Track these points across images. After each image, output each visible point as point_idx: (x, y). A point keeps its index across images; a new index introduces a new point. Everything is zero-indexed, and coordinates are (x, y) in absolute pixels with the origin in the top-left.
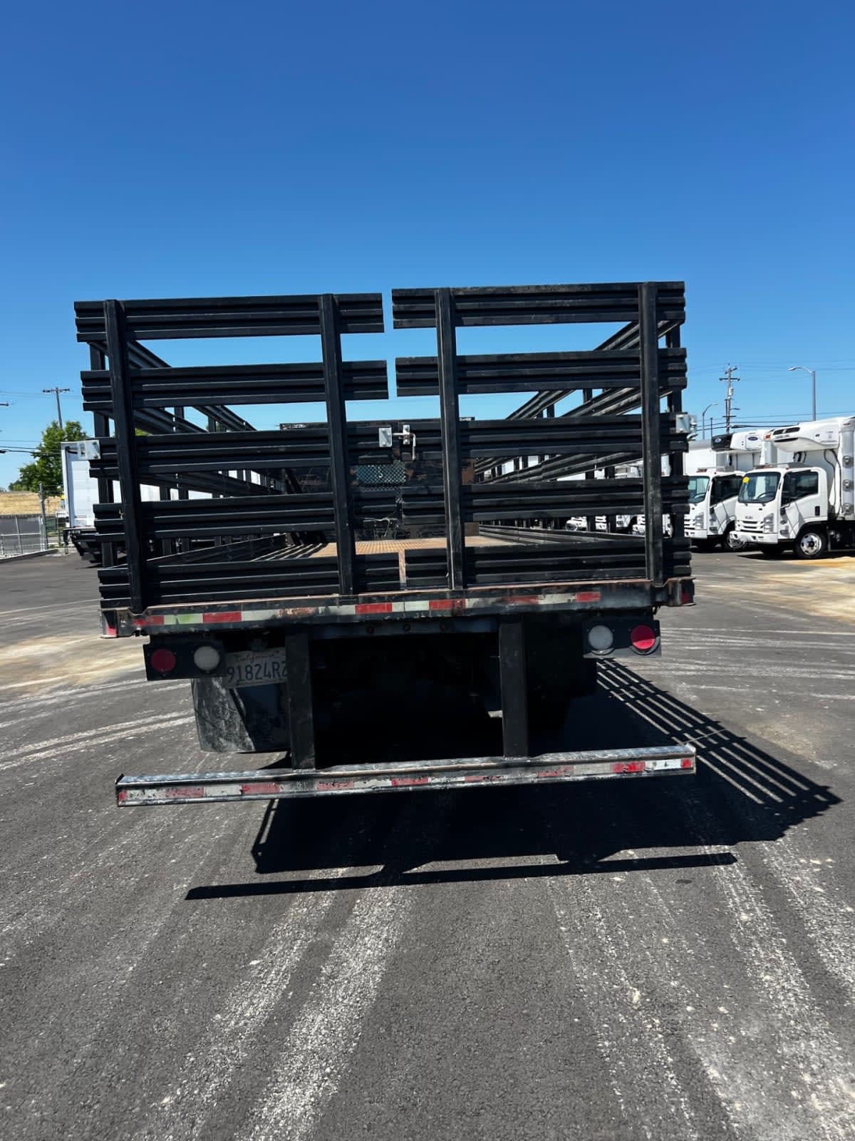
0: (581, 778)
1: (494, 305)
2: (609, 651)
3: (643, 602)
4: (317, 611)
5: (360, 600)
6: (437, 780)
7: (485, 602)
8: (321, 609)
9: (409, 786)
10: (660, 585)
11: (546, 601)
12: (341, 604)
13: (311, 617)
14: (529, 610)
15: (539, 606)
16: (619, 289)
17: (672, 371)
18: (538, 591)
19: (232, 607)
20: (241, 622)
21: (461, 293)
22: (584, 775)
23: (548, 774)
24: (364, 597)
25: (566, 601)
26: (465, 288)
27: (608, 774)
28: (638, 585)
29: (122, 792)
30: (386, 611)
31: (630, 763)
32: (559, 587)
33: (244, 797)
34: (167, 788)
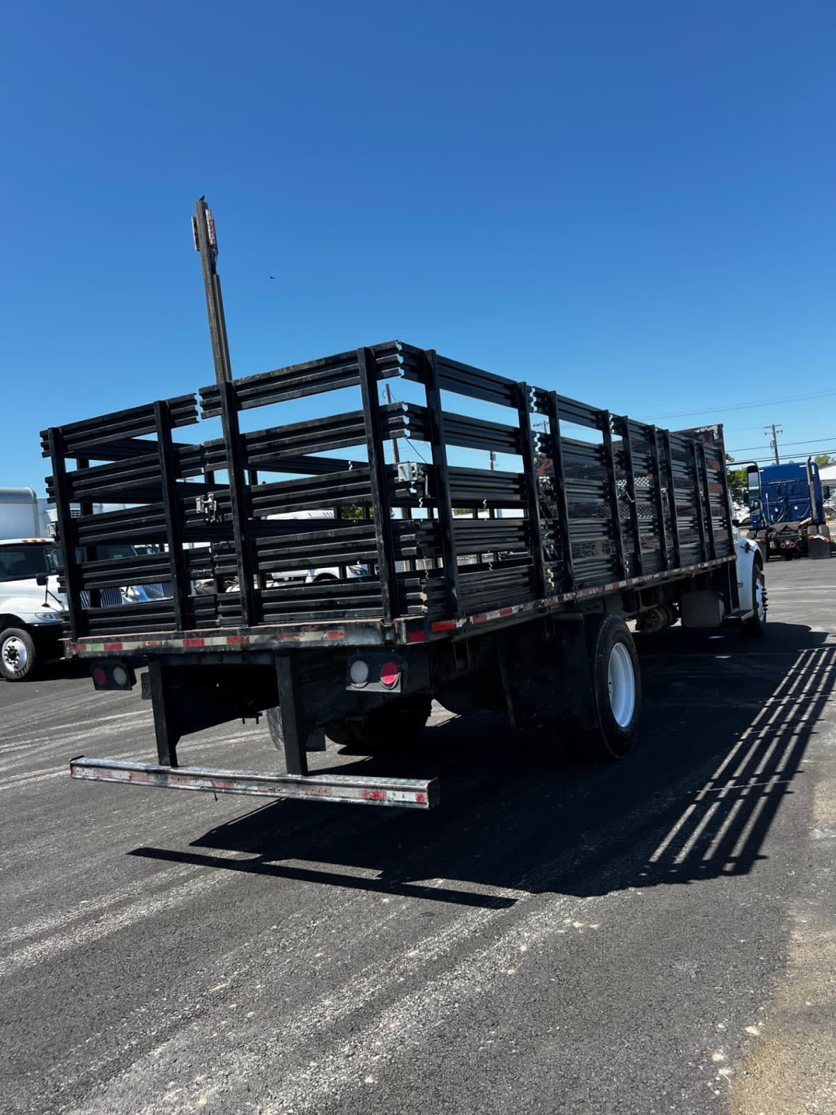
0: (338, 800)
1: (261, 388)
2: (364, 684)
3: (376, 640)
4: (161, 643)
5: (186, 635)
6: (239, 787)
7: (263, 638)
8: (164, 642)
9: (222, 788)
10: (388, 625)
11: (306, 638)
12: (175, 638)
13: (158, 648)
14: (292, 646)
15: (299, 643)
16: (345, 357)
17: (392, 425)
18: (298, 629)
19: (118, 640)
20: (123, 651)
21: (239, 383)
22: (340, 797)
23: (313, 793)
24: (187, 633)
25: (320, 639)
26: (241, 379)
27: (357, 798)
28: (371, 624)
29: (74, 768)
30: (201, 645)
31: (374, 791)
32: (313, 626)
33: (132, 782)
34: (95, 769)
